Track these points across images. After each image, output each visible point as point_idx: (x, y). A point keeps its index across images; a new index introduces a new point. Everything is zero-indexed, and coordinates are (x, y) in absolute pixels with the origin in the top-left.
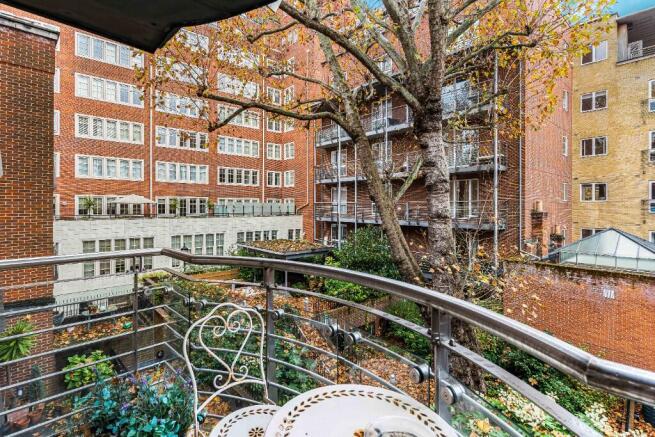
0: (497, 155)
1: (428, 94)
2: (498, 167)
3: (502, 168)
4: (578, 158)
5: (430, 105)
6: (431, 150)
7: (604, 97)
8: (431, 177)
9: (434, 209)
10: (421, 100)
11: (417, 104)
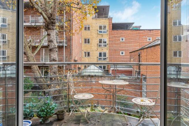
0: (65, 41)
1: (51, 16)
2: (65, 45)
3: (66, 45)
4: (83, 44)
5: (52, 20)
6: (51, 36)
7: (89, 27)
8: (51, 46)
9: (52, 58)
10: (49, 18)
11: (47, 19)
